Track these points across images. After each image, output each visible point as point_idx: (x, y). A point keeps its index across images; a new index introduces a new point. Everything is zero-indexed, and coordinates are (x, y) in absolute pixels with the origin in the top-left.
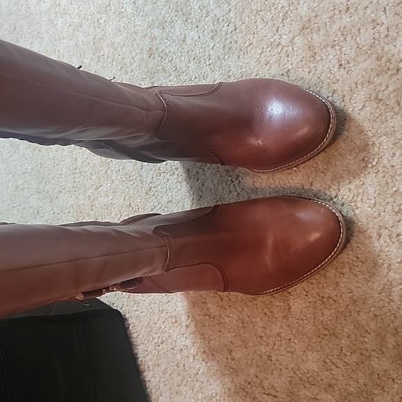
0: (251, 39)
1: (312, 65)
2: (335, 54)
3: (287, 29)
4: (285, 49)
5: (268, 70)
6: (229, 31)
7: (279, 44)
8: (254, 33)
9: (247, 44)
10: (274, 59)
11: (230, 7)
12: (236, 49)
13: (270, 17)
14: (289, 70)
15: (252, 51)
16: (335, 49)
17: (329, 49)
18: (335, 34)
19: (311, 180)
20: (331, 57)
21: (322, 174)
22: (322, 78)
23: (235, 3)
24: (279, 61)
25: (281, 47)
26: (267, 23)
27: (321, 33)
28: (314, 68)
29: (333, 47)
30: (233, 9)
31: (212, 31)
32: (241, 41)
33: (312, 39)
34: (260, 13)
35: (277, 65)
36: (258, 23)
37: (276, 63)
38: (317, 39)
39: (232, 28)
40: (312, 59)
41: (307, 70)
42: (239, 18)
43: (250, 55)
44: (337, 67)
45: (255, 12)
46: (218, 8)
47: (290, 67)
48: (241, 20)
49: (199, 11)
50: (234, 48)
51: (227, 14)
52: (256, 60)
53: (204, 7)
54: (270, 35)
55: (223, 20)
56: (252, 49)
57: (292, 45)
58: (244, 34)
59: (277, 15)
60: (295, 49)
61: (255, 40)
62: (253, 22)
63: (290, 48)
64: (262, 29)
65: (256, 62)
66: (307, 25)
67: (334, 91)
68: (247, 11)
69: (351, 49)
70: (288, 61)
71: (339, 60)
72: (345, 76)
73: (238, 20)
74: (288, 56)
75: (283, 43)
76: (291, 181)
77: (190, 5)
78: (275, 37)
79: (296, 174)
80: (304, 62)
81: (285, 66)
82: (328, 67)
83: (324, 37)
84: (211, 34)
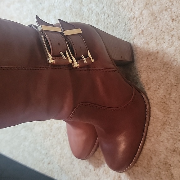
0: (118, 19)
1: (156, 24)
2: (168, 14)
3: (137, 8)
4: (138, 19)
5: (131, 33)
6: (105, 18)
7: (134, 18)
8: (119, 15)
9: (117, 22)
10: (133, 27)
11: (103, 5)
12: (111, 27)
13: (126, 4)
14: (143, 31)
15: (120, 25)
16: (168, 11)
17: (164, 12)
18: (166, 2)
19: (169, 92)
20: (166, 16)
21: (175, 87)
22: (163, 30)
23: (105, 2)
24: (136, 27)
25: (135, 19)
26: (125, 7)
27: (157, 4)
28: (157, 26)
29: (166, 10)
30: (105, 6)
31: (96, 20)
32: (112, 22)
33: (152, 9)
34: (120, 3)
35: (135, 29)
36: (120, 9)
37: (134, 28)
38: (156, 8)
39: (106, 16)
40: (155, 21)
41: (153, 27)
42: (109, 9)
43: (119, 28)
44: (171, 21)
45: (117, 4)
46: (97, 7)
47: (143, 29)
48: (111, 10)
49: (88, 12)
50: (110, 26)
51: (102, 9)
52: (123, 30)
53: (90, 9)
54: (128, 14)
55: (101, 13)
56: (119, 24)
57: (142, 16)
58: (114, 17)
59: (130, 2)
60: (144, 17)
61: (120, 19)
62: (117, 9)
63: (141, 18)
64: (123, 12)
65: (123, 31)
66: (148, 2)
67: (172, 35)
68: (113, 5)
69: (177, 8)
70: (141, 25)
71: (171, 17)
72: (177, 25)
73: (109, 11)
74: (140, 23)
75: (136, 16)
76: (157, 95)
77: (82, 10)
78: (131, 14)
79: (159, 90)
80: (150, 24)
81: (140, 29)
82: (166, 23)
83: (160, 6)
84: (96, 22)
